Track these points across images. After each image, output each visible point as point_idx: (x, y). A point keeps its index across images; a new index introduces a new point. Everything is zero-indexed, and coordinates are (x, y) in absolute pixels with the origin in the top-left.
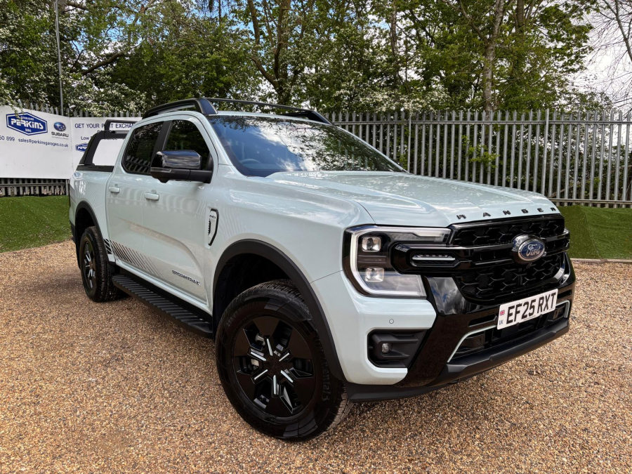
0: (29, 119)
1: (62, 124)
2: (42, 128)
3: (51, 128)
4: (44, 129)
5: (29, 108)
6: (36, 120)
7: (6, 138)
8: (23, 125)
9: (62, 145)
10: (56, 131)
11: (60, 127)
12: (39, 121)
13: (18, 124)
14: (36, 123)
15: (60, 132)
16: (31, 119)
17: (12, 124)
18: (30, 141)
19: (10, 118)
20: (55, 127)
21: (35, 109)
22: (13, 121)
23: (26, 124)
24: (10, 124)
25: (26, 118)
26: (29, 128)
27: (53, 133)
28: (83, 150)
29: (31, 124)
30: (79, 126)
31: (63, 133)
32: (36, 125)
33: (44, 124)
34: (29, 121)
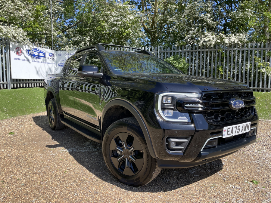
1: (53, 54)
2: (43, 56)
3: (47, 56)
4: (44, 56)
5: (38, 46)
6: (40, 52)
7: (26, 60)
8: (34, 54)
9: (52, 64)
11: (51, 55)
12: (42, 53)
13: (32, 54)
14: (40, 53)
15: (52, 58)
16: (38, 51)
17: (30, 53)
18: (38, 62)
19: (28, 51)
20: (50, 55)
21: (40, 47)
23: (36, 54)
24: (28, 54)
25: (36, 51)
27: (48, 58)
28: (61, 66)
29: (38, 54)
30: (60, 55)
32: (40, 54)
33: (44, 54)
34: (37, 52)
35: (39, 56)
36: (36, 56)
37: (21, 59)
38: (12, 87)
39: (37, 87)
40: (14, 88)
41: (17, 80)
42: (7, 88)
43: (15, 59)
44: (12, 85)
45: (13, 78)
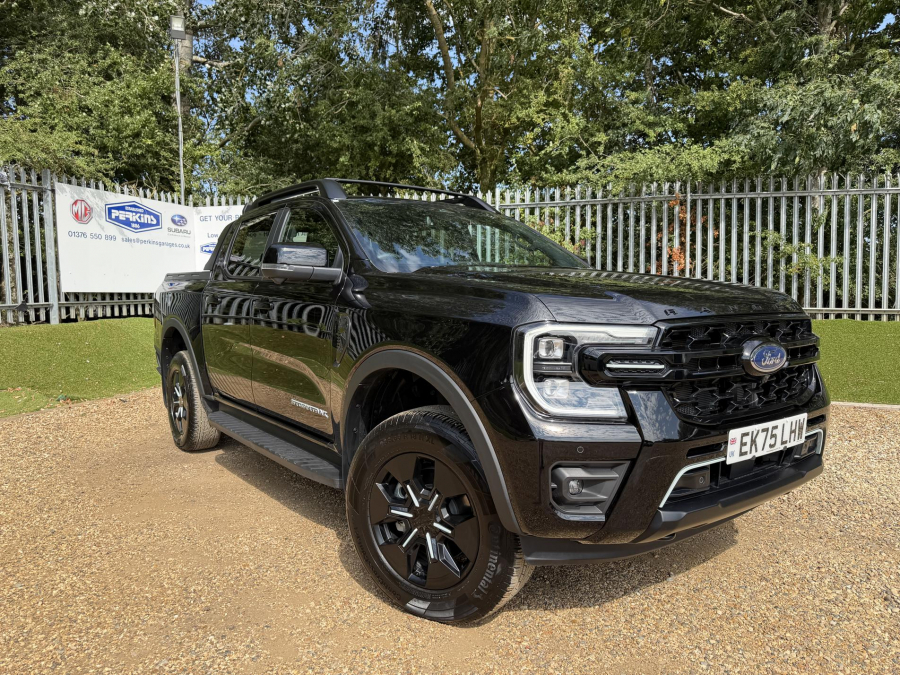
0: (137, 210)
1: (183, 217)
2: (155, 222)
3: (166, 222)
4: (158, 224)
5: (138, 195)
6: (146, 212)
7: (104, 237)
8: (128, 219)
9: (181, 246)
10: (174, 227)
11: (179, 221)
12: (150, 213)
13: (121, 218)
14: (146, 216)
15: (180, 228)
16: (140, 210)
17: (113, 217)
19: (110, 210)
20: (173, 221)
21: (145, 196)
22: (115, 213)
23: (133, 217)
24: (110, 217)
25: (133, 209)
26: (137, 222)
27: (170, 230)
28: (210, 252)
29: (140, 217)
30: (205, 220)
31: (183, 228)
32: (146, 218)
33: (157, 217)
34: (137, 213)
35: (143, 225)
36: (133, 225)
37: (88, 235)
38: (64, 317)
39: (136, 315)
40: (68, 320)
41: (77, 296)
42: (48, 320)
43: (71, 234)
44: (63, 311)
45: (65, 289)
